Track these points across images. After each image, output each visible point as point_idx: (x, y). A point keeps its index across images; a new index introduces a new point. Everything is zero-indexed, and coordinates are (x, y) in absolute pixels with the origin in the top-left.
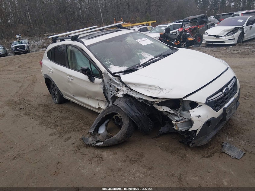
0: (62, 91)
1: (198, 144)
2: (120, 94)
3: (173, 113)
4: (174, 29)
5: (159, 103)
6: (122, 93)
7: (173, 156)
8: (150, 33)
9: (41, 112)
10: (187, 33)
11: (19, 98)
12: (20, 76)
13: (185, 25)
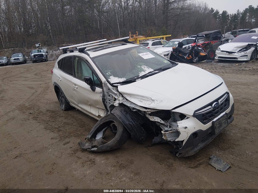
0: (69, 98)
1: (185, 155)
2: (116, 104)
3: (164, 123)
4: (187, 44)
5: (150, 113)
6: (118, 103)
7: (161, 164)
8: (163, 47)
9: (48, 118)
10: (200, 48)
11: (30, 104)
12: (35, 83)
13: (199, 40)
